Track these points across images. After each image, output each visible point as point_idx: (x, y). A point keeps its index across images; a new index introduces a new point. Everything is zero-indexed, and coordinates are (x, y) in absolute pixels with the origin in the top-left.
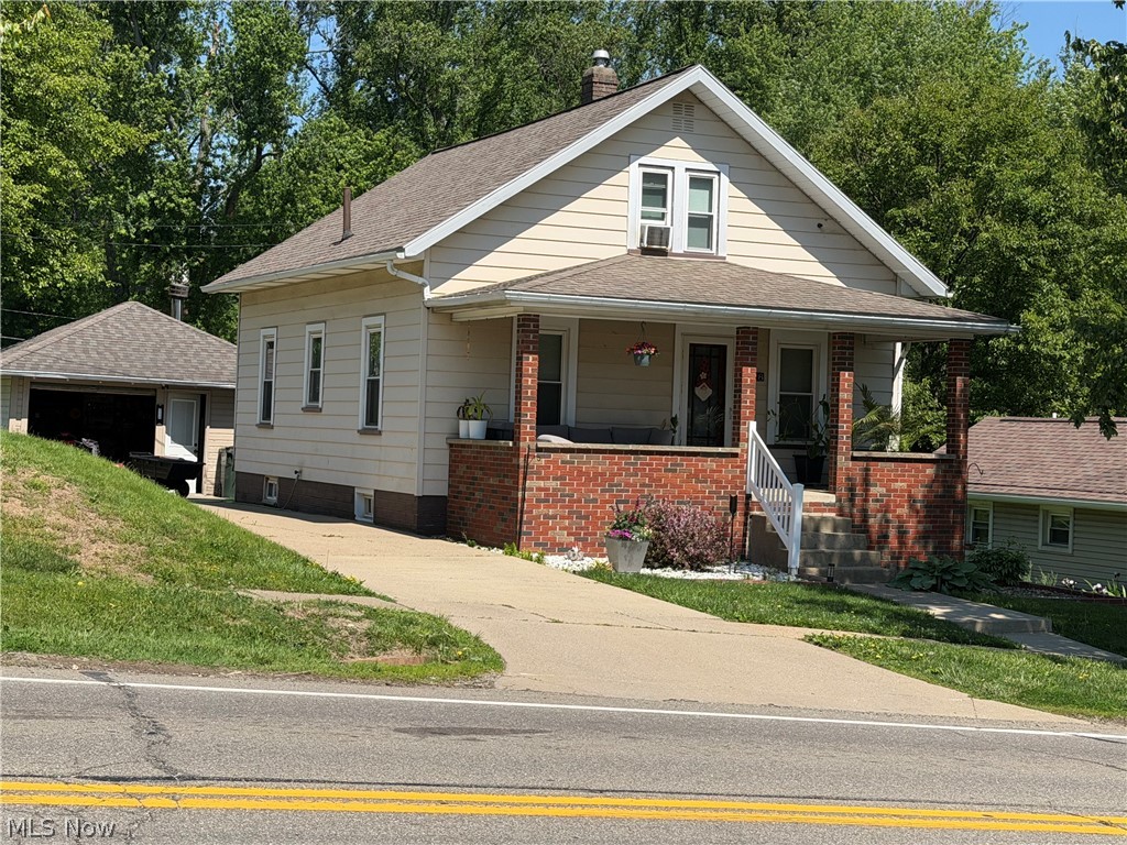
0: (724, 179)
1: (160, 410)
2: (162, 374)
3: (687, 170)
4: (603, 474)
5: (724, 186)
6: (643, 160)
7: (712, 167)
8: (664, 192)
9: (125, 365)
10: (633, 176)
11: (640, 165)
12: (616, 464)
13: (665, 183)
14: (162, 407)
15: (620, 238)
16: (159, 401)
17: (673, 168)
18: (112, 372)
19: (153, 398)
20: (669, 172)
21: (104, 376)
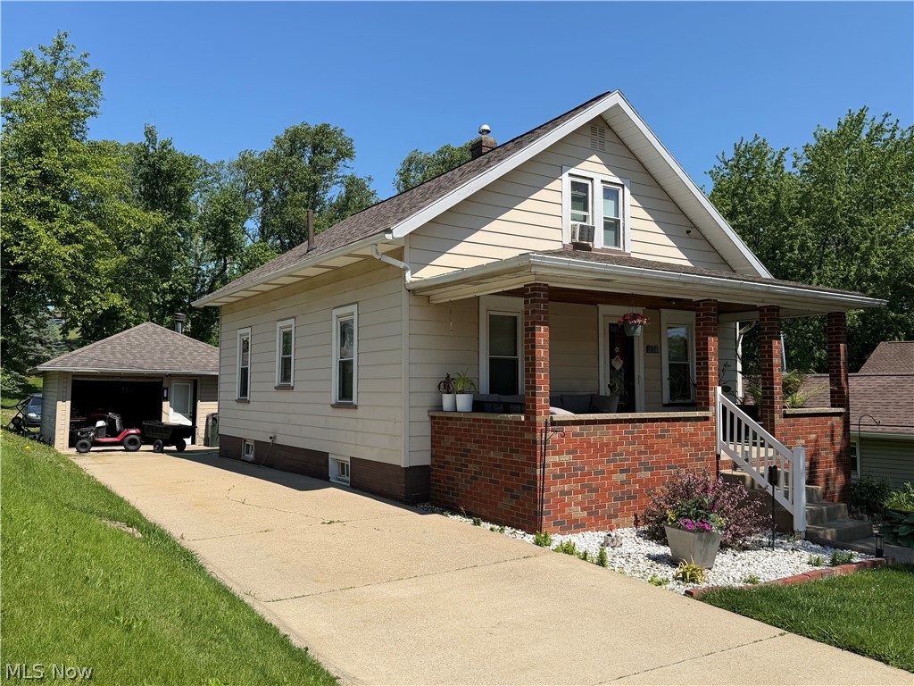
0: (627, 191)
1: (165, 391)
2: (166, 367)
3: (602, 181)
4: (607, 445)
5: (627, 197)
6: (572, 171)
7: (618, 180)
8: (586, 198)
9: (140, 361)
10: (564, 183)
11: (570, 175)
12: (617, 433)
13: (586, 191)
14: (167, 389)
15: (556, 235)
16: (165, 385)
17: (592, 179)
18: (131, 367)
19: (161, 383)
20: (589, 182)
21: (125, 369)
